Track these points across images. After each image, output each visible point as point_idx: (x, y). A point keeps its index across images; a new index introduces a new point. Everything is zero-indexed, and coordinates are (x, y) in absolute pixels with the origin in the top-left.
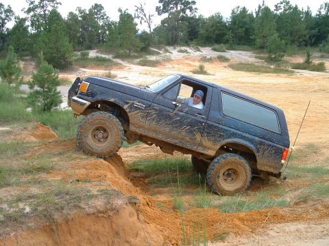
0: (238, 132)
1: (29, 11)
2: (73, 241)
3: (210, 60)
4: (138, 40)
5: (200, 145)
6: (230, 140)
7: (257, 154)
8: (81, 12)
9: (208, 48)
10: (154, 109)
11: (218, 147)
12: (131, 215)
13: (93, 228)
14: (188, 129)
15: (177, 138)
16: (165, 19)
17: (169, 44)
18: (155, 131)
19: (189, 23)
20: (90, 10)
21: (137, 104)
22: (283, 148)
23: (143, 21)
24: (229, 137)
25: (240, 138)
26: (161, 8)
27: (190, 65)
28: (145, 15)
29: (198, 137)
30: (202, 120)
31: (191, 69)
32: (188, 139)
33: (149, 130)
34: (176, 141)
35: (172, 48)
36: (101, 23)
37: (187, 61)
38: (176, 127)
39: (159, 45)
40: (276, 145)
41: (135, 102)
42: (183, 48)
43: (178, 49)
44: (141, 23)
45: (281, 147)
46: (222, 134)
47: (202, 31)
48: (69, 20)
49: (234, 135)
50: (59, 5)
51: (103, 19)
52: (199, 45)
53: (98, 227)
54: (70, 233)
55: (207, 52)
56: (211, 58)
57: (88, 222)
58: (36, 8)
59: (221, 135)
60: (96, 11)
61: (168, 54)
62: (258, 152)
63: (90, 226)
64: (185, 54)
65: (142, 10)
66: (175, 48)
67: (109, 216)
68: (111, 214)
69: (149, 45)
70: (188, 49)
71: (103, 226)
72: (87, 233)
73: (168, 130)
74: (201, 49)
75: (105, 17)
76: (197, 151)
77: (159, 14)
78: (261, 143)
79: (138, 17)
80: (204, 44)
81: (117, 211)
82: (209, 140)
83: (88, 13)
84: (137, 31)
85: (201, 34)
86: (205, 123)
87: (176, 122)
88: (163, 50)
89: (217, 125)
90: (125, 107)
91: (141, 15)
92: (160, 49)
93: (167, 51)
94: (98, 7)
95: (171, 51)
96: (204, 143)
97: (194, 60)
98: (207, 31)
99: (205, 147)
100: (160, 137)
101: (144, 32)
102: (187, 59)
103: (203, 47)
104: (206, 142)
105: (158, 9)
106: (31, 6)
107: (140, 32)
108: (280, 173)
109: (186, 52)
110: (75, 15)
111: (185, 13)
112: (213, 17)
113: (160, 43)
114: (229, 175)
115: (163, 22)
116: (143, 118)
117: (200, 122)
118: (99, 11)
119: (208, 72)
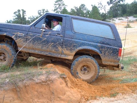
0: (85, 42)
1: (55, 10)
2: (28, 96)
3: (133, 22)
4: (100, 17)
5: (62, 53)
6: (81, 48)
7: (100, 55)
8: (76, 8)
9: (131, 17)
10: (30, 36)
11: (74, 53)
12: (61, 83)
13: (39, 90)
14: (53, 45)
15: (47, 52)
16: (111, 7)
17: (114, 17)
18: (33, 49)
19: (122, 7)
20: (80, 7)
21: (19, 34)
22: (118, 48)
23: (102, 8)
24: (80, 46)
25: (87, 45)
26: (109, 2)
27: (124, 25)
28: (102, 6)
29: (60, 49)
30: (61, 38)
31: (124, 26)
32: (54, 51)
33: (29, 48)
34: (47, 53)
35: (115, 18)
36: (85, 12)
37: (122, 23)
38: (45, 44)
39: (110, 18)
40: (112, 47)
41: (18, 33)
42: (120, 18)
43: (118, 18)
44: (101, 9)
45: (116, 48)
46: (75, 44)
47: (128, 10)
48: (71, 12)
49: (83, 44)
50: (66, 6)
51: (86, 10)
52: (127, 16)
53: (42, 90)
54: (27, 92)
55: (131, 18)
56: (133, 21)
57: (37, 87)
58: (57, 9)
59: (74, 46)
60: (82, 7)
61: (114, 21)
62: (101, 53)
63: (38, 89)
64: (121, 20)
65: (101, 4)
66: (117, 19)
67: (48, 84)
68: (49, 83)
69: (105, 18)
70: (122, 18)
71: (45, 89)
72: (36, 93)
73: (40, 47)
74: (128, 17)
75: (86, 9)
76: (61, 57)
77: (109, 5)
78: (102, 47)
79: (100, 7)
80: (130, 15)
81: (52, 81)
82: (67, 50)
83: (79, 8)
84: (100, 13)
85: (128, 11)
86: (63, 39)
87: (44, 41)
88: (112, 20)
89: (71, 39)
90: (13, 37)
91: (101, 6)
92: (110, 19)
93: (113, 20)
94: (83, 5)
95: (115, 20)
96: (64, 52)
97: (125, 23)
98: (130, 9)
99: (66, 55)
100: (37, 52)
101: (103, 13)
102: (122, 22)
103: (129, 16)
104: (66, 51)
105: (108, 3)
106: (55, 8)
107: (101, 14)
108: (119, 65)
109: (122, 19)
110: (74, 10)
111: (120, 3)
112: (133, 3)
113: (110, 17)
114: (85, 70)
115: (111, 8)
116: (24, 42)
117: (59, 39)
118: (84, 7)
119: (131, 27)
